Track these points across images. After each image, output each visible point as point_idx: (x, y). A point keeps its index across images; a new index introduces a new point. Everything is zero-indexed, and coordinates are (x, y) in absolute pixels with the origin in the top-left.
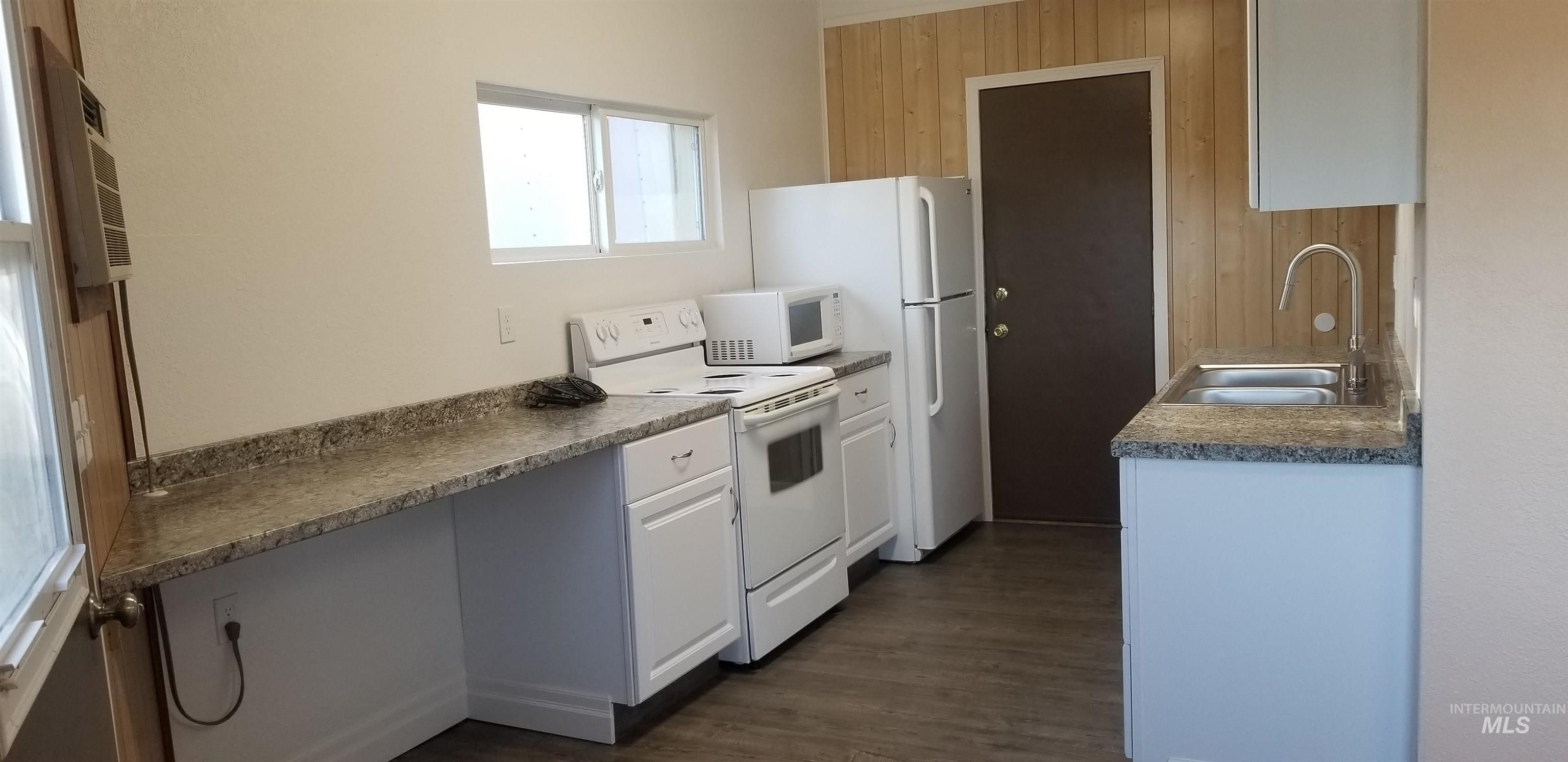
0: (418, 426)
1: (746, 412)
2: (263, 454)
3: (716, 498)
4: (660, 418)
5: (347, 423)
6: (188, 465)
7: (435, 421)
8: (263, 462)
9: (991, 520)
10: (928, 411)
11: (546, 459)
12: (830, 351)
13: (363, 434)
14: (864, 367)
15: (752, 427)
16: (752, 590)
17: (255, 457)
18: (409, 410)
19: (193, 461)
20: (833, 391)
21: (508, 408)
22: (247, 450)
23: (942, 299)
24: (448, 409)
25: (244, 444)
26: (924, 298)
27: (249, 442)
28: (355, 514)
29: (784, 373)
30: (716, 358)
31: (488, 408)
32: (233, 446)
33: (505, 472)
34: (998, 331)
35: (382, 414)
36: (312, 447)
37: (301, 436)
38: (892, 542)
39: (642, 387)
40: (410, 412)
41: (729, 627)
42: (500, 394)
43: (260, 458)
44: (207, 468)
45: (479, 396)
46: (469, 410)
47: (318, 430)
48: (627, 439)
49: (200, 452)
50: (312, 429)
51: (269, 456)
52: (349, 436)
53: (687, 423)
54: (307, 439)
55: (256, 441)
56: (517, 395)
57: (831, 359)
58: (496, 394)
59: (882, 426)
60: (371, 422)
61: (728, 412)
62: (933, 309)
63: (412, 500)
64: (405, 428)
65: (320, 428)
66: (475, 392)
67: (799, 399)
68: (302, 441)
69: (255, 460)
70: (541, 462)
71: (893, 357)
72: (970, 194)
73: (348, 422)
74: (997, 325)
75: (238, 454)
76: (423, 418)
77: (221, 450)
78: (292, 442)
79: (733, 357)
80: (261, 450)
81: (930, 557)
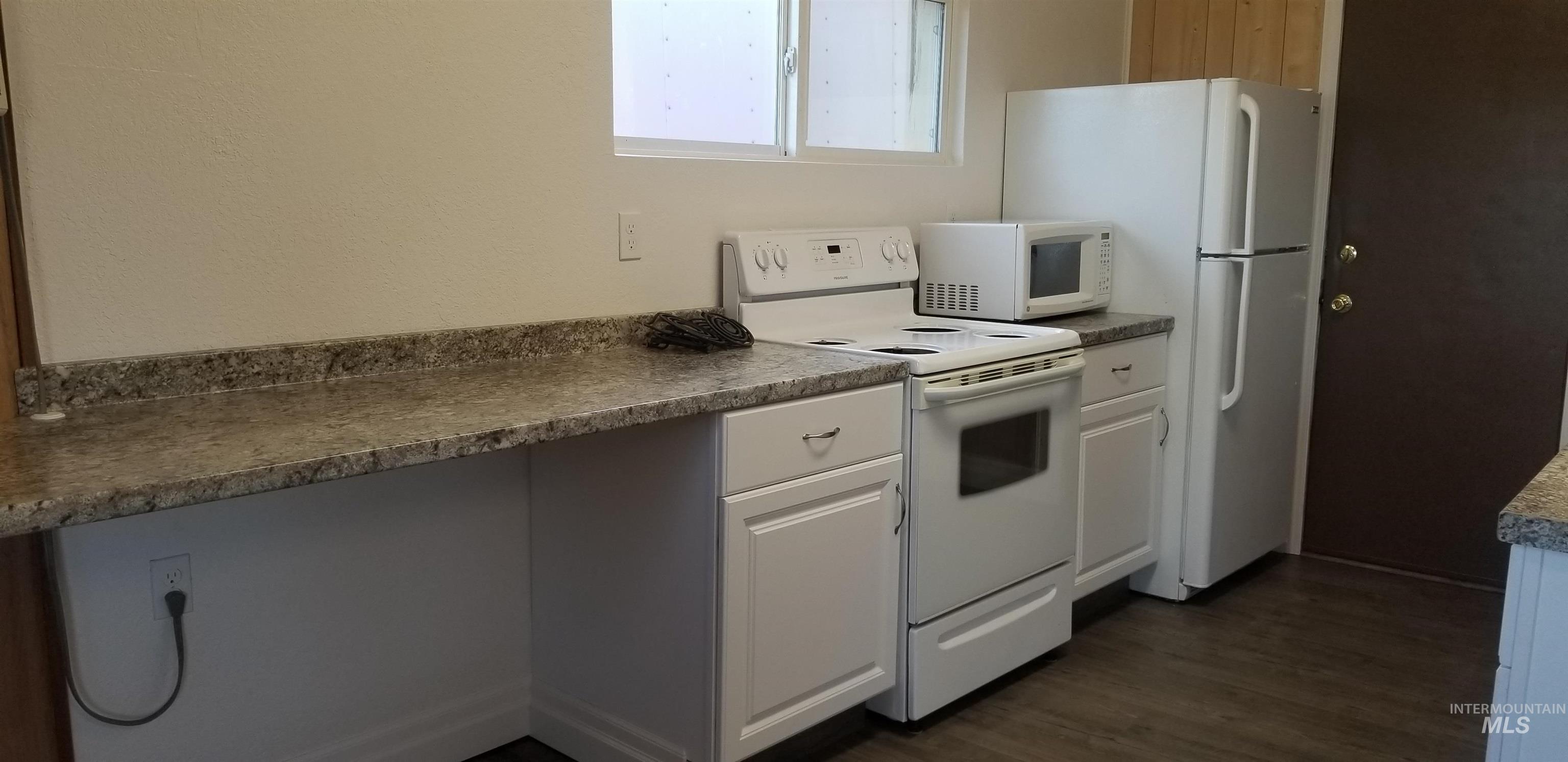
0: (481, 357)
1: (930, 382)
2: (235, 375)
3: (873, 497)
4: (788, 380)
5: (371, 345)
6: (113, 380)
7: (508, 353)
8: (234, 386)
9: (1299, 553)
10: (1219, 402)
11: (586, 425)
12: (1089, 309)
13: (394, 361)
14: (1130, 335)
15: (937, 404)
16: (917, 626)
17: (221, 378)
18: (468, 335)
19: (122, 376)
20: (1073, 364)
21: (620, 344)
22: (210, 367)
23: (1257, 253)
24: (529, 338)
25: (205, 359)
26: (1230, 247)
27: (213, 357)
28: (221, 485)
29: (1010, 332)
30: (930, 305)
31: (589, 343)
32: (187, 361)
33: (511, 439)
34: (1337, 303)
35: (426, 338)
36: (314, 373)
37: (296, 355)
38: (1149, 570)
39: (805, 334)
40: (470, 337)
41: (877, 672)
42: (608, 326)
43: (230, 380)
44: (144, 387)
45: (577, 326)
46: (560, 342)
47: (324, 351)
48: (729, 406)
49: (132, 365)
50: (314, 349)
51: (245, 378)
52: (373, 362)
53: (833, 390)
54: (306, 361)
55: (224, 357)
56: (634, 329)
57: (1084, 321)
58: (603, 325)
59: (1149, 417)
60: (408, 346)
61: (903, 380)
62: (1241, 264)
63: (333, 470)
64: (460, 358)
65: (327, 347)
66: (571, 320)
67: (1018, 370)
68: (298, 363)
69: (222, 381)
70: (576, 428)
71: (1177, 325)
72: (1317, 113)
73: (372, 343)
74: (1337, 295)
75: (195, 371)
76: (489, 347)
77: (167, 364)
78: (281, 363)
79: (952, 307)
80: (231, 370)
81: (1198, 597)
